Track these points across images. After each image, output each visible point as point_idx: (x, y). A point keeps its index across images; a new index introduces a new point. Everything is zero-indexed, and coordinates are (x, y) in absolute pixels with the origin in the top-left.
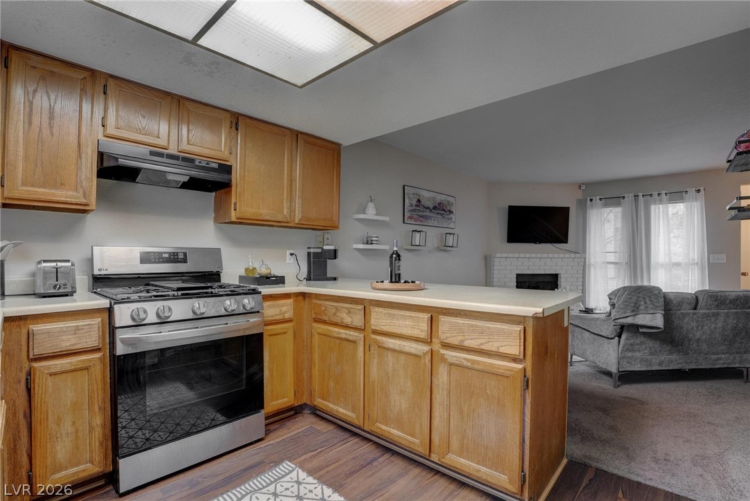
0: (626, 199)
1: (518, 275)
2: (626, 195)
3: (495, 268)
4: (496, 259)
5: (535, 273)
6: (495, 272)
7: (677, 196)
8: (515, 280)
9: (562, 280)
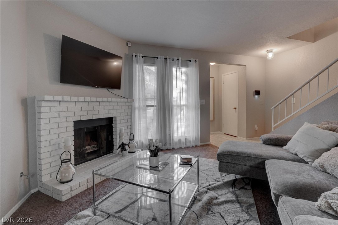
0: (159, 59)
1: (75, 122)
2: (159, 57)
3: (43, 116)
4: (43, 104)
5: (94, 118)
6: (42, 121)
7: (185, 63)
8: (73, 129)
9: (118, 122)
